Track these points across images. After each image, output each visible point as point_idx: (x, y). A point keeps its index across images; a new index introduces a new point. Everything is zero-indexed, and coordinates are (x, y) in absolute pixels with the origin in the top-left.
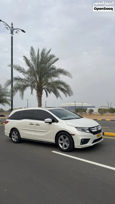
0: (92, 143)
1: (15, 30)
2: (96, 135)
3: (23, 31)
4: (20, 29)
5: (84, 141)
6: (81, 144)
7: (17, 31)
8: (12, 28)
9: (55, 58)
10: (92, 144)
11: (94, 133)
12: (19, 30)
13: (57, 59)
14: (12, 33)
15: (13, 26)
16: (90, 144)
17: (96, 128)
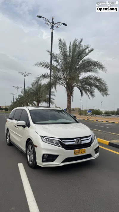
0: (63, 162)
1: (55, 25)
2: (73, 151)
3: (64, 24)
4: (61, 23)
5: (48, 157)
6: (43, 161)
7: (58, 25)
8: (53, 22)
9: (89, 49)
10: (62, 164)
11: (68, 148)
12: (59, 24)
13: (92, 50)
14: (52, 28)
15: (54, 20)
16: (57, 163)
17: (75, 140)
